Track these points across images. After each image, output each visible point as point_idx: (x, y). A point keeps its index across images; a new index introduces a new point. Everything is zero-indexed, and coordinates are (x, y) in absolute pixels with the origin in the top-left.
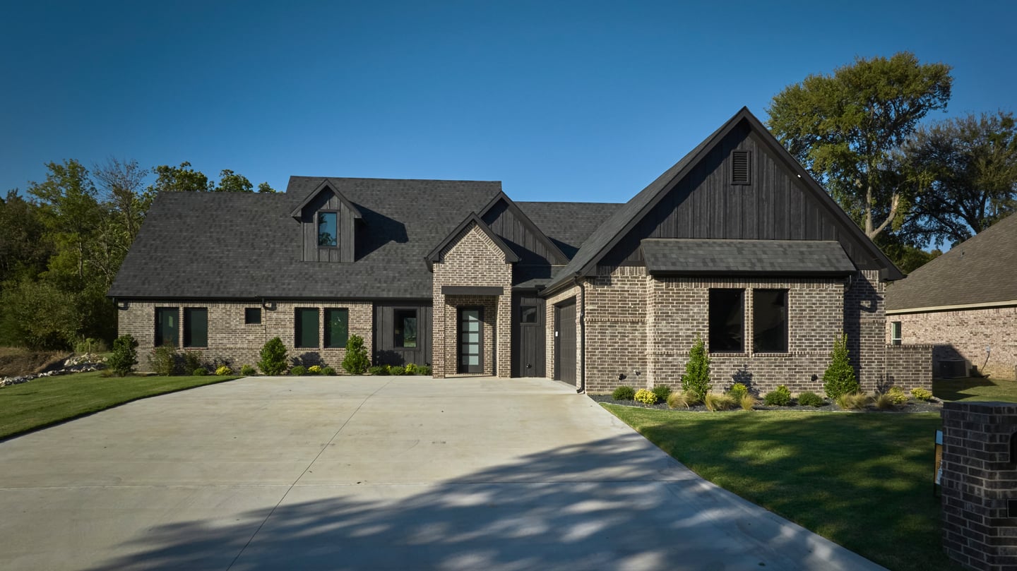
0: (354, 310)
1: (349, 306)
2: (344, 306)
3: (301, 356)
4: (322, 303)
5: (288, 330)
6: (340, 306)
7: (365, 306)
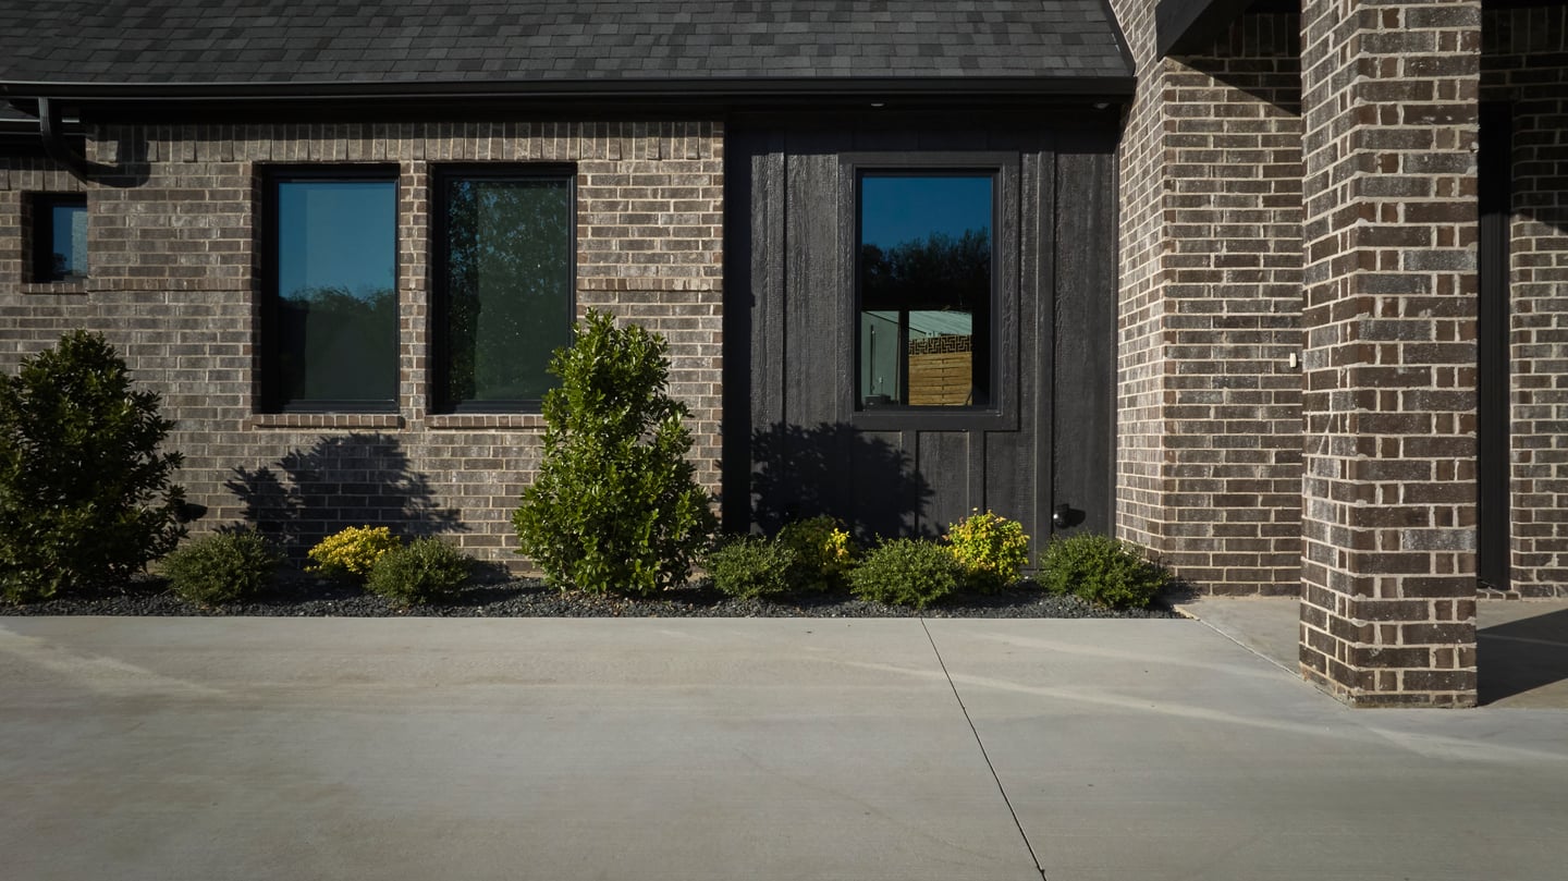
0: (608, 177)
1: (584, 150)
2: (553, 149)
3: (289, 463)
4: (419, 135)
5: (216, 300)
6: (522, 149)
7: (680, 148)
